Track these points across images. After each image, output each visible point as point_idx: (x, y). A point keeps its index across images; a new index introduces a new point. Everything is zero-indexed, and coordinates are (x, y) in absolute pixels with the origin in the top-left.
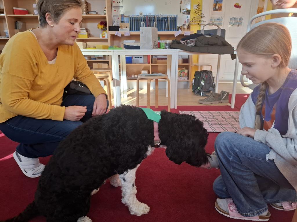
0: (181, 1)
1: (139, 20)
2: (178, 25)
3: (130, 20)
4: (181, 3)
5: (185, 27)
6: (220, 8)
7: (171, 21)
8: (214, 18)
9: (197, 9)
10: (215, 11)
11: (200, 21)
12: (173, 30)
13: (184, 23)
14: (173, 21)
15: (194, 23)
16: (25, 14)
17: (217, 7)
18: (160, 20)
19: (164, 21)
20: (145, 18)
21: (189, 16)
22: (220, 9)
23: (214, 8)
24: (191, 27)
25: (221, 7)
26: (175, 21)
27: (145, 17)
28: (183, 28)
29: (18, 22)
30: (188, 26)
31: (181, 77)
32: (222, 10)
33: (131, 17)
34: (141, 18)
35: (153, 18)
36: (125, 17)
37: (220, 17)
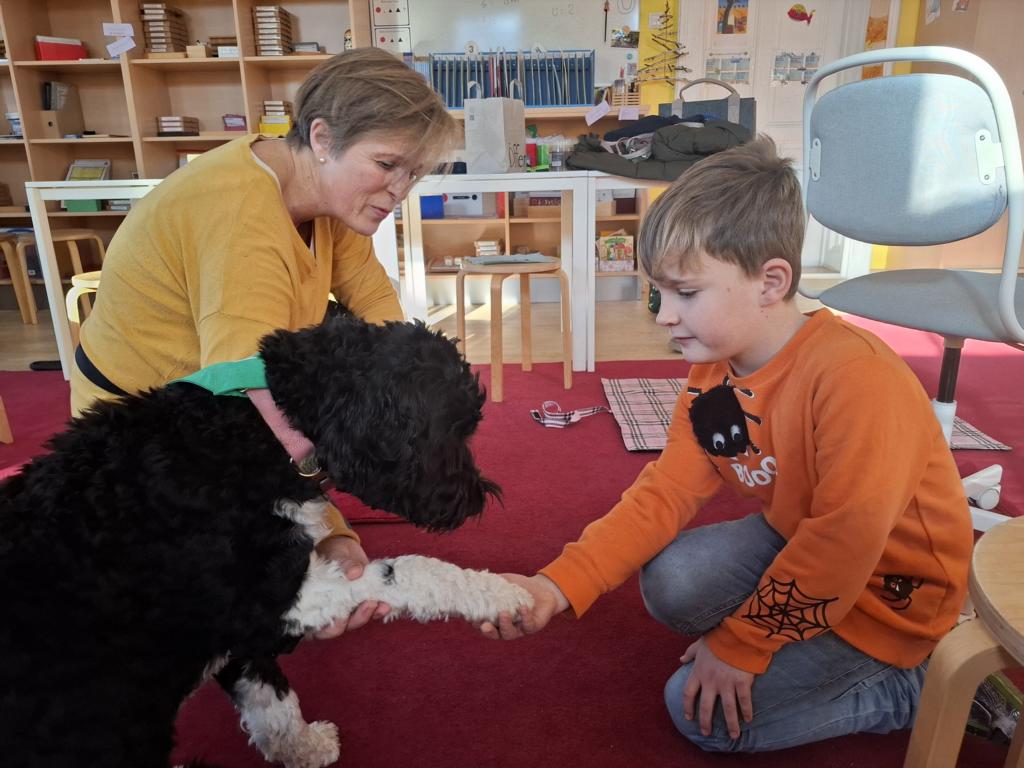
0: (607, 4)
1: (465, 71)
2: (596, 85)
3: (435, 71)
4: (606, 10)
5: (623, 90)
6: (741, 23)
7: (572, 71)
8: (720, 57)
9: (663, 26)
10: (723, 33)
11: (673, 69)
12: (582, 102)
13: (618, 78)
14: (580, 71)
15: (650, 78)
16: (77, 59)
17: (731, 21)
18: (535, 70)
19: (550, 70)
20: (486, 63)
21: (633, 52)
22: (741, 25)
23: (719, 23)
24: (644, 88)
25: (744, 19)
26: (586, 70)
27: (486, 58)
28: (614, 94)
29: (53, 84)
30: (633, 88)
31: (610, 262)
32: (747, 30)
33: (436, 59)
34: (472, 63)
35: (513, 61)
36: (418, 59)
37: (739, 54)
